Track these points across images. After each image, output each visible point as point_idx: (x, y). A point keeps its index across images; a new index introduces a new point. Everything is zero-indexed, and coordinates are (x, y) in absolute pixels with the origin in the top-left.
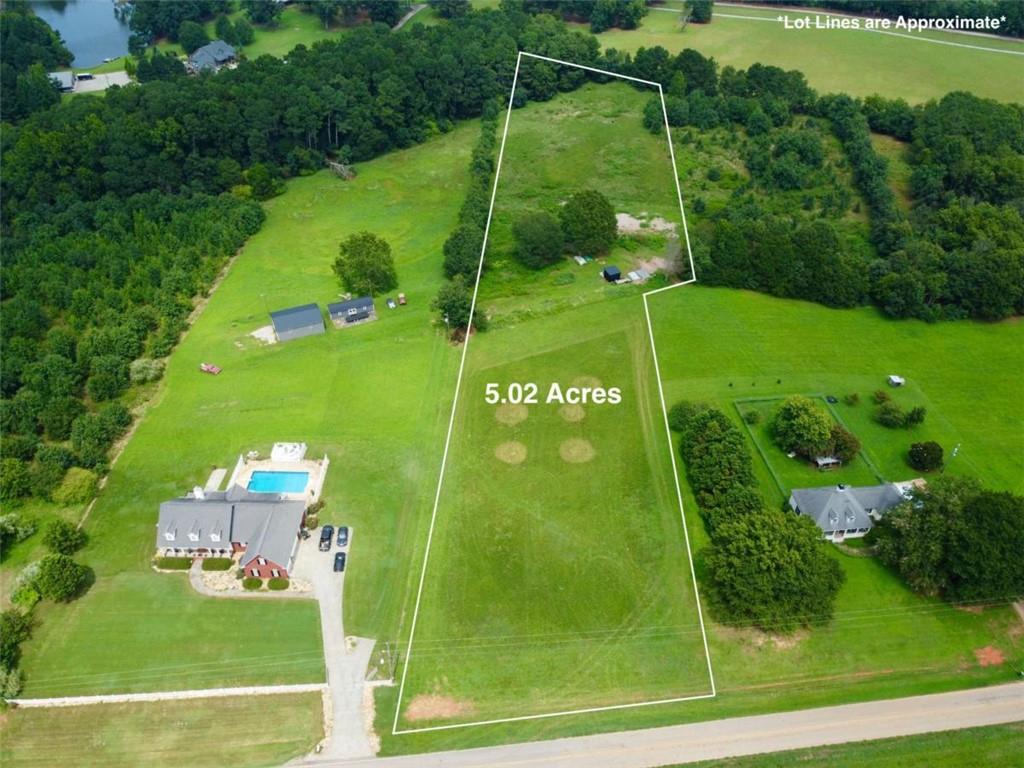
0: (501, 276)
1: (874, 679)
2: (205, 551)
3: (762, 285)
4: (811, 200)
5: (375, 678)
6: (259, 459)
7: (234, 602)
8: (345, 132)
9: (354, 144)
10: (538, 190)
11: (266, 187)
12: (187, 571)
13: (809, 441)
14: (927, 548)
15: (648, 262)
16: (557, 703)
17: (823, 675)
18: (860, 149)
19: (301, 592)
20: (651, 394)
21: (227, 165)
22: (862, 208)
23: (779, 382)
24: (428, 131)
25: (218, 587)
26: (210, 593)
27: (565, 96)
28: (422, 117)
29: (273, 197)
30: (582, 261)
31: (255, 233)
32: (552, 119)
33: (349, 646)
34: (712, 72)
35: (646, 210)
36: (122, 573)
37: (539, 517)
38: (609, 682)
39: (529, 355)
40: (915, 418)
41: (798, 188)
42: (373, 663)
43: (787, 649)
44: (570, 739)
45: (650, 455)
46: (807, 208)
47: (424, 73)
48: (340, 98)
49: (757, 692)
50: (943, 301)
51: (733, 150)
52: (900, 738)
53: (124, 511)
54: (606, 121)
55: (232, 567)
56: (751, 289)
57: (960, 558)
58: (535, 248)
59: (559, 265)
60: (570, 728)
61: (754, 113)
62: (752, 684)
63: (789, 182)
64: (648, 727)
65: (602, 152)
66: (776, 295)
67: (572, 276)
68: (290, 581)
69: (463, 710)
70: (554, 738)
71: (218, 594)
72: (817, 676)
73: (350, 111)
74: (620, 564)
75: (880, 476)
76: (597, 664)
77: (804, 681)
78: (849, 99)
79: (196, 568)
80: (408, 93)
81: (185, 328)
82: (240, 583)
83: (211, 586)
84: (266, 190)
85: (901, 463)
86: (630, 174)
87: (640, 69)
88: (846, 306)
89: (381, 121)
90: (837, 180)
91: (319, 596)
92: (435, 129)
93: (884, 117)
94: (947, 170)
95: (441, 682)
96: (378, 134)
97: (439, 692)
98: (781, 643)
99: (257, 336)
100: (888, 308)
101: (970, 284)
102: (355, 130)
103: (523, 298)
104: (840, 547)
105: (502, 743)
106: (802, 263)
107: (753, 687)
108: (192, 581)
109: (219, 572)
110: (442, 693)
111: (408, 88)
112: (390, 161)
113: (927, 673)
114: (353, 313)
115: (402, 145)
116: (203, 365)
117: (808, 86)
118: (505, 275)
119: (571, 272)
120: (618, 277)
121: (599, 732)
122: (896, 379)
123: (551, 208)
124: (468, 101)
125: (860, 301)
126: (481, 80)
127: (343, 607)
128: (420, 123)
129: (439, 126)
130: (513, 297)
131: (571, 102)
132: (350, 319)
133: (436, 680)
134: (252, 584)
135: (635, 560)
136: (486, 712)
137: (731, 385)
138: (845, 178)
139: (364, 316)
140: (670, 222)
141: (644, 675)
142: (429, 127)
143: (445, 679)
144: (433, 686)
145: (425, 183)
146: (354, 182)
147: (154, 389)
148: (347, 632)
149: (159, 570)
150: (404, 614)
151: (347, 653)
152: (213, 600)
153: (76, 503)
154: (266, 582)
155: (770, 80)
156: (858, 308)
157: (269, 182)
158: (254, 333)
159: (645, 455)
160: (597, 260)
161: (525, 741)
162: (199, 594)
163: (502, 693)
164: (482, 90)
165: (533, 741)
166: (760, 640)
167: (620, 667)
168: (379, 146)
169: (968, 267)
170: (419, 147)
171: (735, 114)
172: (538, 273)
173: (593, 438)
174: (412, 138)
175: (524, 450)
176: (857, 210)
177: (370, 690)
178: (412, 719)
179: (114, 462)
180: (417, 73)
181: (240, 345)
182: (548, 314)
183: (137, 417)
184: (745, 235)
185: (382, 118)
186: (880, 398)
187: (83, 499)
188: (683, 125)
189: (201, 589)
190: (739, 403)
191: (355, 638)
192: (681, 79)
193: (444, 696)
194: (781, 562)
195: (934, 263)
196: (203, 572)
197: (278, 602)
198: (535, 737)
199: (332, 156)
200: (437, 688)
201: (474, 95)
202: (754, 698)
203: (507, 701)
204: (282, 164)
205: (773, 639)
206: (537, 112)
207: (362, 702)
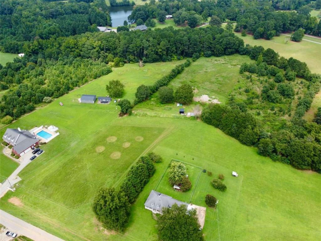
0: (150, 103)
3: (222, 128)
4: (274, 107)
5: (12, 188)
6: (46, 128)
7: (6, 157)
12: (5, 146)
15: (197, 111)
19: (20, 161)
21: (110, 56)
23: (193, 159)
24: (173, 58)
25: (7, 153)
28: (173, 54)
29: (119, 67)
30: (178, 105)
31: (105, 75)
32: (214, 62)
33: (15, 178)
34: (277, 57)
35: (215, 96)
37: (88, 168)
38: (56, 217)
42: (15, 185)
43: (106, 235)
44: (32, 225)
50: (283, 155)
51: (263, 84)
54: (230, 66)
61: (278, 74)
65: (218, 75)
67: (171, 109)
68: (20, 158)
69: (20, 205)
71: (5, 154)
73: (149, 48)
74: (92, 189)
75: (191, 200)
80: (169, 46)
81: (67, 93)
82: (11, 153)
84: (117, 65)
85: (204, 200)
86: (220, 84)
89: (158, 53)
91: (21, 164)
98: (106, 232)
101: (292, 151)
102: (148, 54)
104: (154, 215)
108: (4, 149)
109: (10, 149)
112: (157, 64)
114: (104, 101)
115: (163, 61)
116: (60, 103)
118: (152, 103)
119: (172, 107)
120: (183, 113)
121: (39, 228)
122: (234, 173)
124: (189, 52)
126: (195, 47)
127: (23, 169)
128: (171, 56)
129: (177, 58)
130: (148, 109)
131: (225, 59)
132: (102, 102)
133: (23, 195)
134: (13, 155)
137: (177, 154)
139: (107, 102)
140: (219, 101)
142: (174, 57)
143: (25, 196)
145: (160, 72)
146: (141, 68)
147: (46, 105)
148: (18, 175)
149: (1, 144)
151: (13, 179)
152: (3, 155)
153: (5, 123)
155: (293, 64)
157: (119, 63)
158: (78, 99)
160: (183, 106)
162: (2, 152)
163: (32, 206)
164: (195, 49)
165: (24, 221)
166: (102, 228)
168: (155, 60)
171: (273, 73)
173: (123, 154)
174: (167, 59)
175: (104, 150)
176: (290, 115)
177: (8, 190)
178: (9, 201)
179: (21, 118)
181: (73, 101)
182: (151, 117)
183: (36, 110)
185: (158, 52)
186: (221, 177)
187: (7, 123)
188: (253, 73)
189: (4, 152)
190: (173, 160)
191: (18, 177)
193: (20, 200)
195: (286, 140)
196: (8, 148)
197: (14, 161)
198: (25, 220)
199: (140, 60)
200: (21, 197)
204: (125, 59)
205: (106, 230)
207: (4, 192)
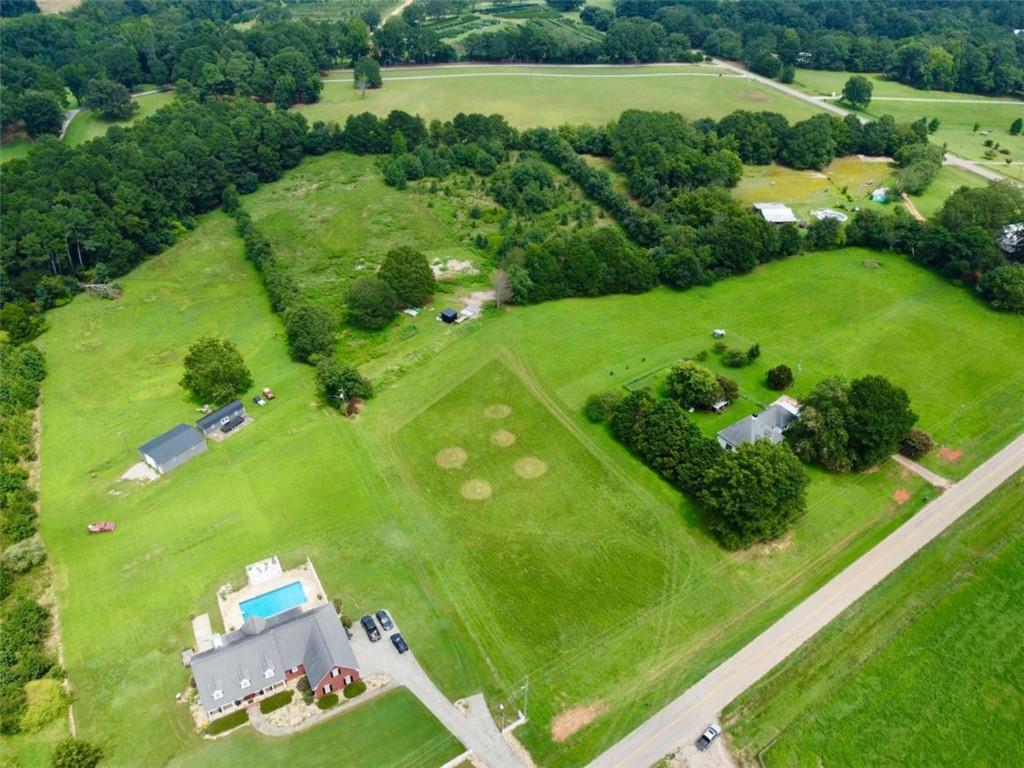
0: (349, 346)
1: (851, 543)
2: (253, 695)
3: (578, 291)
4: (565, 216)
5: (507, 724)
6: (236, 590)
7: (323, 726)
8: (93, 249)
9: (106, 260)
10: (327, 262)
11: (26, 328)
12: (247, 724)
13: (706, 393)
14: (838, 435)
15: (469, 298)
16: (664, 667)
17: (820, 555)
18: (579, 167)
19: (383, 686)
20: (556, 402)
22: (605, 214)
23: (644, 360)
24: (176, 231)
26: (289, 731)
27: (293, 172)
28: (165, 219)
29: (37, 336)
30: (414, 313)
31: (43, 378)
32: (294, 196)
33: (463, 710)
34: (422, 127)
35: (438, 256)
36: (172, 761)
37: (539, 532)
38: (687, 632)
39: (428, 406)
40: (754, 353)
41: (547, 209)
42: (495, 713)
43: (787, 548)
44: (693, 687)
45: (591, 450)
46: (564, 223)
47: (153, 174)
48: (78, 215)
49: (788, 588)
50: (711, 267)
51: (476, 190)
52: (891, 573)
53: (117, 703)
54: (349, 187)
55: (294, 698)
56: (570, 296)
57: (865, 432)
58: (374, 311)
59: (396, 321)
60: (686, 679)
61: (479, 155)
62: (782, 583)
63: (540, 206)
64: (740, 649)
65: (365, 215)
66: (592, 296)
67: (414, 327)
68: (364, 681)
69: (597, 710)
70: (682, 693)
72: (817, 558)
73: (92, 227)
74: (630, 541)
75: (759, 403)
76: (669, 623)
77: (811, 565)
78: (547, 130)
79: (255, 716)
80: (144, 197)
81: (33, 497)
82: (314, 707)
83: (286, 724)
84: (27, 331)
85: (764, 390)
87: (355, 135)
88: (646, 290)
89: (128, 231)
90: (573, 196)
91: (403, 682)
92: (183, 228)
93: (580, 140)
94: (656, 170)
95: (563, 698)
96: (130, 245)
97: (567, 708)
98: (781, 546)
99: (131, 478)
100: (679, 283)
101: (726, 249)
102: (105, 245)
103: (383, 358)
105: (648, 718)
106: (605, 264)
107: (784, 585)
108: (260, 730)
109: (284, 708)
110: (571, 705)
111: (143, 191)
113: (876, 524)
114: (226, 422)
115: (154, 251)
116: (90, 527)
117: (509, 125)
118: (353, 344)
119: (411, 324)
120: (455, 317)
121: (710, 671)
122: (719, 332)
123: (352, 274)
124: (205, 195)
125: (655, 284)
126: (213, 172)
127: (431, 679)
128: (166, 225)
129: (184, 224)
130: (373, 361)
131: (302, 177)
132: (227, 429)
133: (557, 699)
134: (327, 701)
135: (639, 532)
136: (614, 703)
137: (612, 374)
138: (577, 193)
139: (239, 421)
140: (463, 261)
141: (708, 614)
142: (174, 227)
143: (564, 694)
144: (559, 704)
145: (206, 281)
146: (123, 299)
147: (46, 571)
148: (453, 700)
149: (215, 737)
150: (488, 661)
151: (466, 716)
152: (298, 736)
153: (53, 719)
154: (340, 694)
155: (477, 126)
156: (654, 289)
157: (28, 321)
158: (125, 476)
159: (587, 451)
160: (425, 308)
161: (662, 707)
162: (279, 738)
163: (616, 681)
164: (214, 180)
165: (669, 703)
166: (767, 550)
167: (686, 617)
168: (133, 257)
169: (719, 236)
170: (173, 249)
172: (382, 334)
173: (536, 452)
174: (162, 242)
175: (487, 484)
176: (601, 217)
177: (510, 735)
178: (563, 740)
179: (61, 660)
180: (146, 175)
181: (118, 493)
182: (419, 365)
183: (51, 606)
184: (551, 253)
185: (128, 228)
186: (720, 349)
187: (59, 711)
188: (421, 178)
189: (276, 733)
190: (629, 384)
191: (463, 701)
192: (400, 139)
193: (574, 707)
194: (777, 476)
195: (693, 240)
196: (266, 716)
197: (365, 706)
198: (668, 700)
199: (83, 279)
200: (563, 704)
201: (210, 187)
202: (790, 593)
203: (626, 685)
204: (32, 300)
205: (774, 545)
206: (274, 193)
207: (511, 749)
